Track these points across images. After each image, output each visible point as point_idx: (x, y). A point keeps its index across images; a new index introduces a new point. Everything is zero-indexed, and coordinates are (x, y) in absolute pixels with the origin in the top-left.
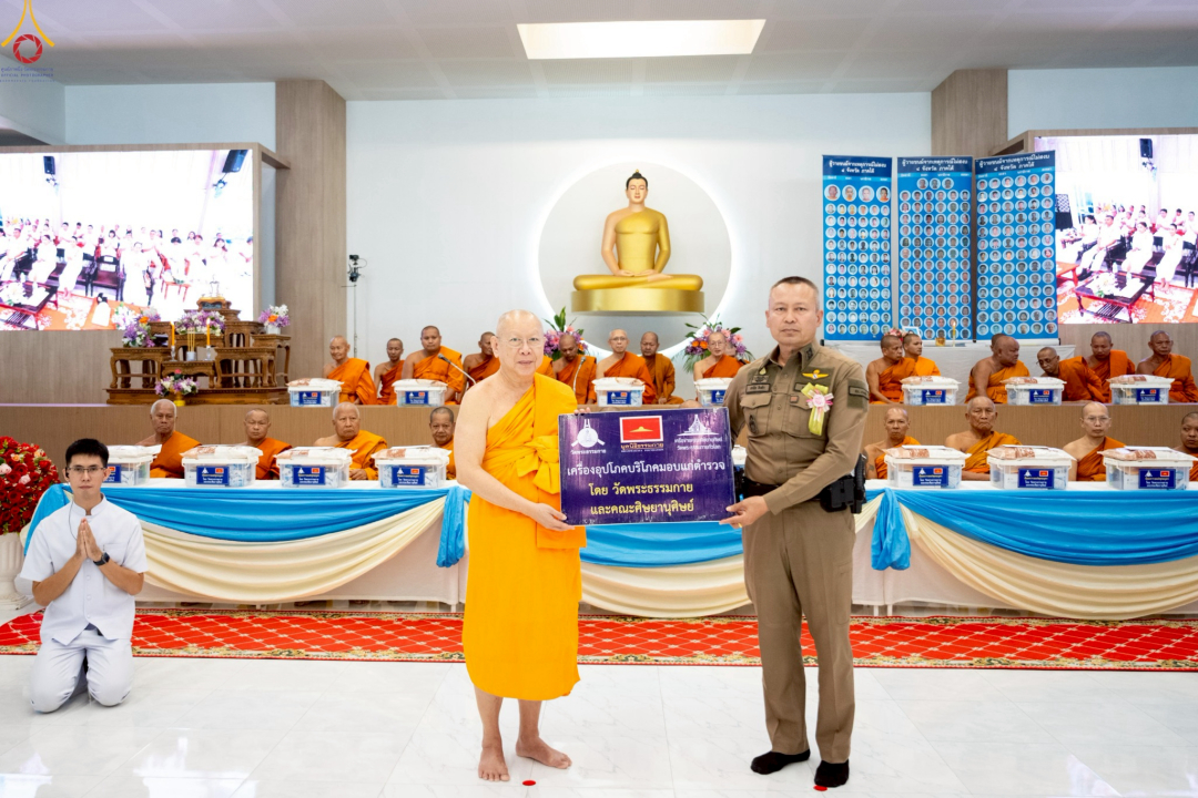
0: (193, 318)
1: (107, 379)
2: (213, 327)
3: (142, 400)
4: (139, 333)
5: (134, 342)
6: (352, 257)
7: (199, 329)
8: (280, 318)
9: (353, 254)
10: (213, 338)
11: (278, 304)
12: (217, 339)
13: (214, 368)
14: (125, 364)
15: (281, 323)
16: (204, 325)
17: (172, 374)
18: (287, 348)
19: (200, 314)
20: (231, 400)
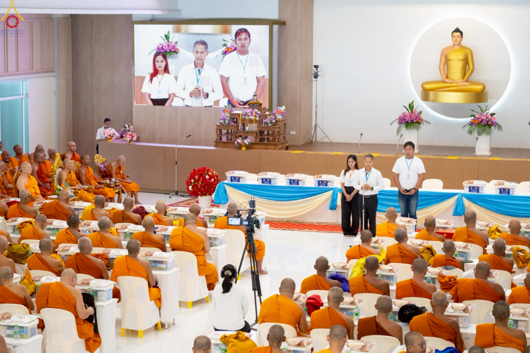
0: (248, 112)
1: (214, 137)
2: (256, 116)
3: (228, 146)
4: (227, 118)
5: (225, 122)
6: (315, 66)
7: (250, 117)
8: (282, 112)
9: (316, 65)
10: (256, 121)
11: (281, 106)
12: (257, 121)
13: (256, 134)
14: (221, 131)
15: (282, 114)
16: (252, 115)
17: (241, 136)
18: (285, 124)
19: (250, 110)
20: (263, 147)
